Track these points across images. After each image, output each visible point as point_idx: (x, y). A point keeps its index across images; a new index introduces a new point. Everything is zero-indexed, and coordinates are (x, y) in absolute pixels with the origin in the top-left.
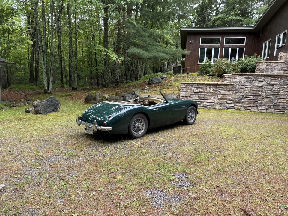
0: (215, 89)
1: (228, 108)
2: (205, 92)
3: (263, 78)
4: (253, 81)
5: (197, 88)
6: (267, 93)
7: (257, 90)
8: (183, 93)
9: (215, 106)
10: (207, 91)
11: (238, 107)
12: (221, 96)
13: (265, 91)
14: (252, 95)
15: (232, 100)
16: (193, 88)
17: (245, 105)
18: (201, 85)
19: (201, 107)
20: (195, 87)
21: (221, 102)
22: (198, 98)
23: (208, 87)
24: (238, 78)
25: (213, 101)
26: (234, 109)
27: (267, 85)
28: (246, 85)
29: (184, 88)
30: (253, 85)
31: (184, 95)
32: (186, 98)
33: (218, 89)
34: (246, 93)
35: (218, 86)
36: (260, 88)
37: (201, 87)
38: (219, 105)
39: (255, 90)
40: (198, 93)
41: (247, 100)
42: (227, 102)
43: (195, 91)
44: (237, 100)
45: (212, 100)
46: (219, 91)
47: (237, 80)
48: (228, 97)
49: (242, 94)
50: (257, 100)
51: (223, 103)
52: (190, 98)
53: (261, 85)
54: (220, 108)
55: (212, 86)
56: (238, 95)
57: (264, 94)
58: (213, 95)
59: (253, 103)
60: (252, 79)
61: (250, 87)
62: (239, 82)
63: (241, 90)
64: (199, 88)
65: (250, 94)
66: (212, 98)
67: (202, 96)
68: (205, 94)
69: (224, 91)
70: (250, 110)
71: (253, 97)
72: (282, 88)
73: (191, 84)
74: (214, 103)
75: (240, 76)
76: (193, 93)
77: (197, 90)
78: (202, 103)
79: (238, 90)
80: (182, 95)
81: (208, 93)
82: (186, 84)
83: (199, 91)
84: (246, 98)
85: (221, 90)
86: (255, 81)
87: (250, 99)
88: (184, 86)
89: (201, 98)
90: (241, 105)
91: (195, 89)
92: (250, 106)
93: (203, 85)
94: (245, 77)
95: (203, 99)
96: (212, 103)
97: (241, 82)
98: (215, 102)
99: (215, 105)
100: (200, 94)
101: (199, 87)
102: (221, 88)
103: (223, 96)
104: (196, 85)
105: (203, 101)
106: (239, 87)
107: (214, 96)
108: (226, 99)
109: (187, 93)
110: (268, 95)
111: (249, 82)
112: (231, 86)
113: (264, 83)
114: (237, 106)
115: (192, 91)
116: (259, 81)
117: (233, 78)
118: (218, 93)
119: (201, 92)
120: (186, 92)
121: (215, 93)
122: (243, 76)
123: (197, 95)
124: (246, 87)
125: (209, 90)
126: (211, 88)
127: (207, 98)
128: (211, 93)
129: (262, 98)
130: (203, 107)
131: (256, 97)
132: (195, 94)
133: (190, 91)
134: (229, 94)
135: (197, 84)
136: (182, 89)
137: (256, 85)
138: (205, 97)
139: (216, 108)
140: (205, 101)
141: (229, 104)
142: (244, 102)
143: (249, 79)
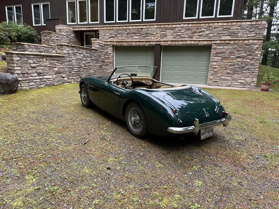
0: (51, 62)
1: (63, 83)
2: (42, 66)
3: (81, 50)
4: (76, 53)
5: (34, 61)
6: (85, 65)
7: (79, 62)
8: (19, 68)
9: (53, 83)
10: (44, 64)
11: (70, 81)
12: (56, 69)
13: (84, 63)
14: (77, 67)
15: (65, 74)
16: (30, 61)
17: (74, 78)
18: (37, 57)
19: (42, 86)
20: (31, 59)
21: (57, 77)
22: (36, 74)
23: (44, 60)
24: (67, 49)
25: (51, 77)
26: (68, 82)
27: (84, 57)
28: (73, 57)
29: (18, 60)
30: (77, 57)
31: (19, 72)
32: (22, 75)
33: (53, 62)
34: (74, 65)
35: (53, 59)
36: (80, 60)
37: (37, 59)
38: (57, 81)
39: (78, 62)
40: (36, 67)
41: (75, 73)
42: (61, 76)
43: (32, 65)
44: (68, 73)
45: (50, 75)
46: (55, 64)
47: (66, 52)
48: (62, 71)
49: (71, 67)
50: (80, 71)
51: (59, 77)
52: (27, 75)
53: (81, 57)
54: (58, 84)
55: (48, 58)
56: (68, 68)
57: (83, 65)
58: (50, 69)
59: (78, 75)
60: (75, 51)
61: (75, 59)
62: (67, 54)
63: (70, 62)
64: (36, 61)
65: (75, 66)
66: (50, 73)
67: (40, 71)
68: (43, 68)
69: (58, 64)
70: (77, 81)
71: (77, 69)
72: (91, 60)
73: (26, 54)
74: (52, 79)
75: (67, 48)
76: (31, 69)
77: (34, 63)
78: (42, 80)
79: (68, 62)
80: (17, 71)
81: (45, 66)
82: (20, 55)
83: (36, 65)
84: (74, 70)
85: (56, 62)
86: (77, 53)
87: (76, 71)
88: (18, 59)
89: (39, 74)
90: (71, 78)
91: (32, 61)
92: (77, 78)
93: (39, 57)
94: (71, 48)
95: (42, 75)
96: (51, 79)
97: (69, 54)
98: (53, 77)
99: (53, 81)
100: (37, 68)
101: (36, 59)
102: (56, 60)
103: (58, 69)
104: (32, 57)
105: (42, 77)
106: (68, 59)
107: (51, 71)
108: (60, 73)
109: (23, 68)
110: (85, 67)
111: (74, 54)
112: (62, 58)
113: (82, 55)
114: (69, 79)
115: (29, 66)
116: (79, 53)
117: (63, 49)
118: (54, 67)
119: (38, 66)
120: (21, 67)
121: (51, 66)
122: (70, 48)
123: (34, 71)
124: (73, 59)
125: (46, 63)
126: (48, 61)
127: (45, 74)
128: (48, 67)
129: (83, 69)
130: (43, 86)
131: (79, 69)
132: (33, 68)
133: (26, 65)
134: (62, 67)
135: (33, 55)
136: (17, 63)
137: (78, 57)
138: (43, 72)
139: (55, 84)
140: (45, 77)
141: (64, 78)
142: (73, 74)
143: (74, 51)
